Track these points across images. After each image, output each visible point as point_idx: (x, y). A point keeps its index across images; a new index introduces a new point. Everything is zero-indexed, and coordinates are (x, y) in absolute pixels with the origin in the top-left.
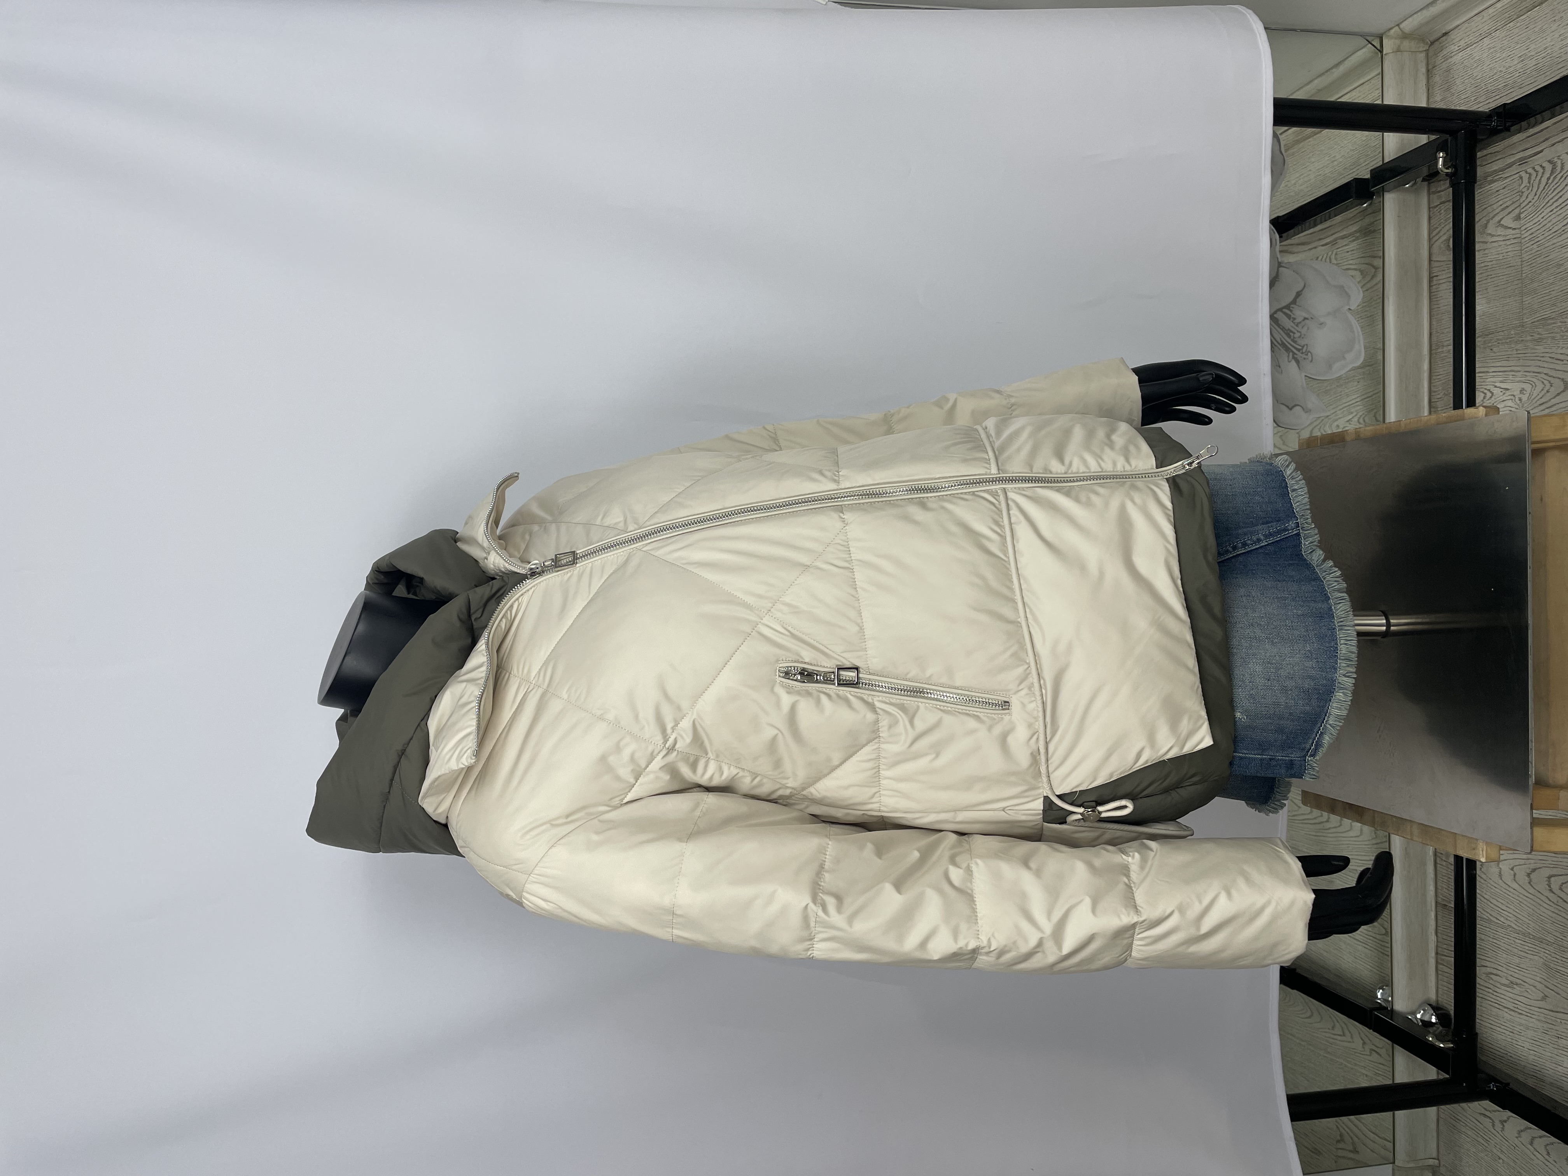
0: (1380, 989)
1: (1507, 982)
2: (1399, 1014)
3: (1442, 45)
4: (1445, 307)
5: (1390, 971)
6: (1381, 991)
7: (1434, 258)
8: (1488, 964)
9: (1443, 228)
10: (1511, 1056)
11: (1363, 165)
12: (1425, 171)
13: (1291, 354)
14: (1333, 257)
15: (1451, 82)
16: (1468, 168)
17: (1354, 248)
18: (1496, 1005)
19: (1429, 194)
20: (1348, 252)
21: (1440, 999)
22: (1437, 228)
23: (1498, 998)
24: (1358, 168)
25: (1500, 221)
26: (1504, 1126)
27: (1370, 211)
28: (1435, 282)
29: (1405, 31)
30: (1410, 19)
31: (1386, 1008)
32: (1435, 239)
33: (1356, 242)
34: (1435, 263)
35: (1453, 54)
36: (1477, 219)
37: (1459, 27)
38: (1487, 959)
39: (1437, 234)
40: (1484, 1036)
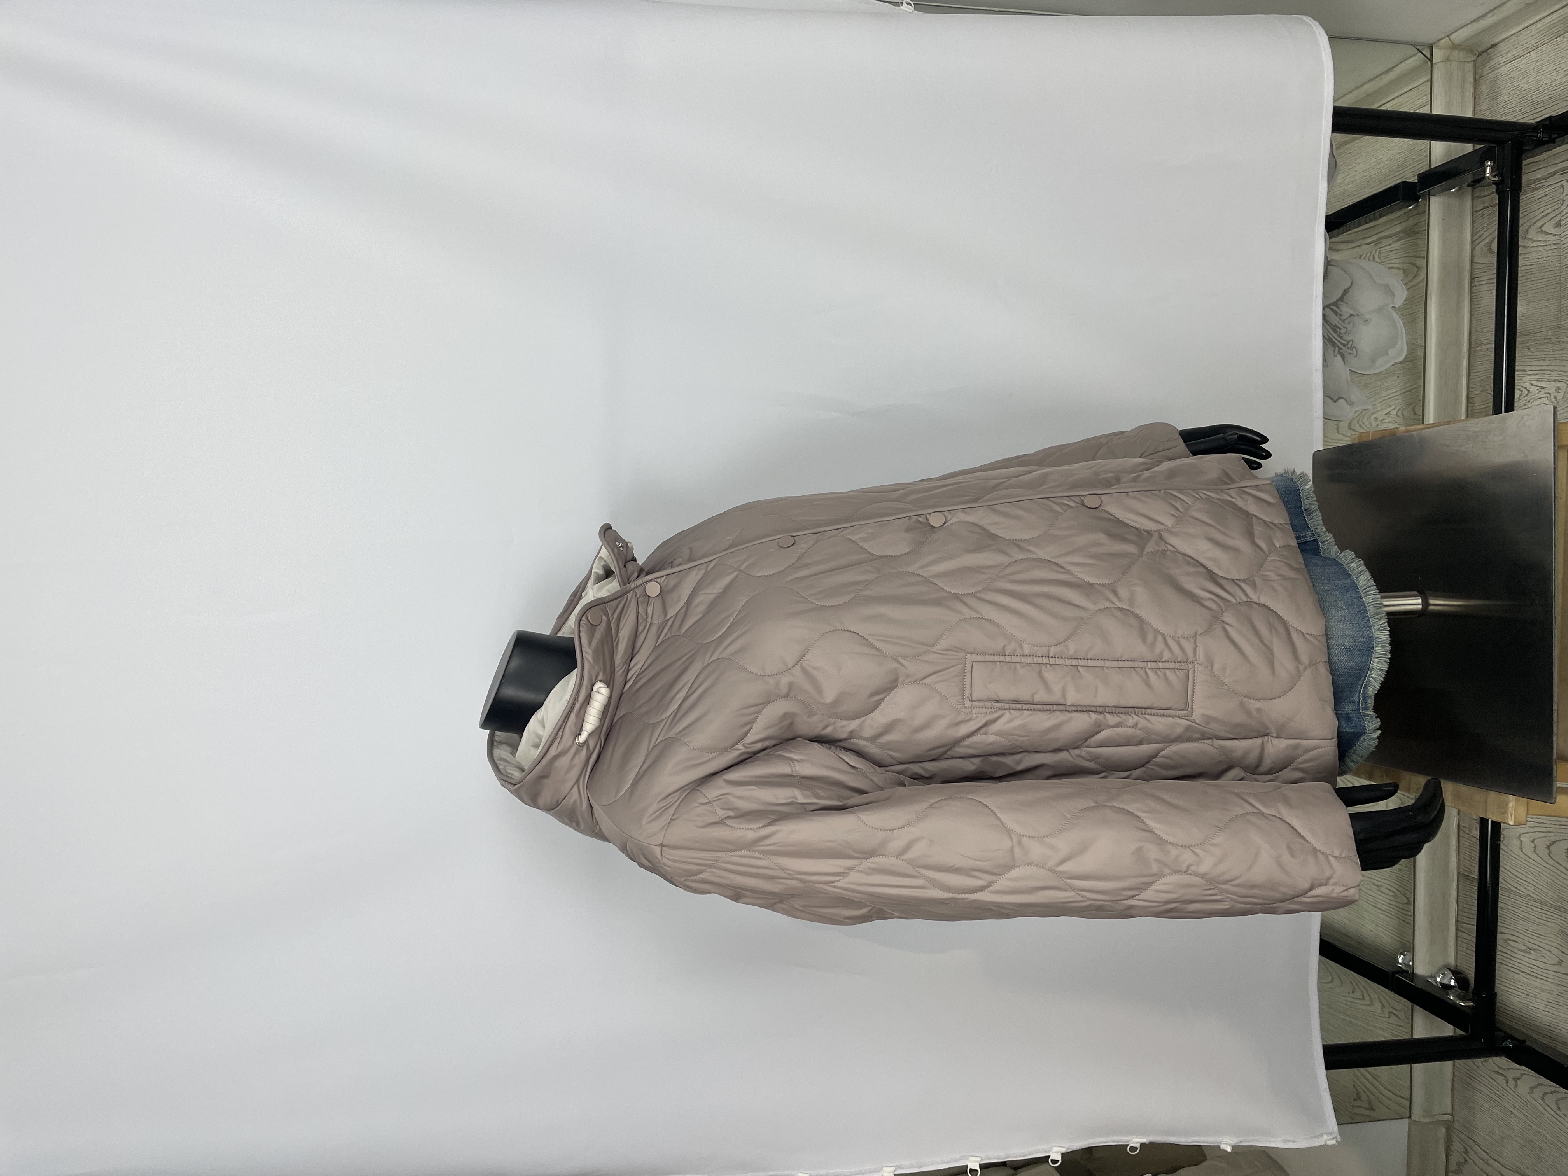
0: (1401, 954)
1: (1524, 948)
2: (1418, 976)
3: (1489, 56)
4: (1486, 308)
5: (1412, 939)
6: (1402, 956)
7: (1476, 260)
8: (1506, 931)
9: (1485, 231)
10: (1525, 1017)
11: (1409, 168)
12: (1469, 177)
13: (1337, 349)
14: (1376, 256)
15: (1496, 92)
16: (1514, 177)
17: (1397, 248)
18: (1513, 970)
19: (1473, 199)
20: (1392, 251)
21: (1458, 964)
22: (1480, 231)
23: (1516, 964)
24: (1404, 170)
25: (1541, 227)
26: (1517, 1083)
27: (1414, 213)
28: (1476, 283)
29: (1455, 42)
30: (1460, 32)
31: (1407, 972)
32: (1477, 242)
33: (1400, 242)
34: (1477, 265)
35: (1500, 65)
36: (1520, 225)
37: (1507, 40)
38: (1506, 926)
39: (1479, 237)
40: (1500, 998)
